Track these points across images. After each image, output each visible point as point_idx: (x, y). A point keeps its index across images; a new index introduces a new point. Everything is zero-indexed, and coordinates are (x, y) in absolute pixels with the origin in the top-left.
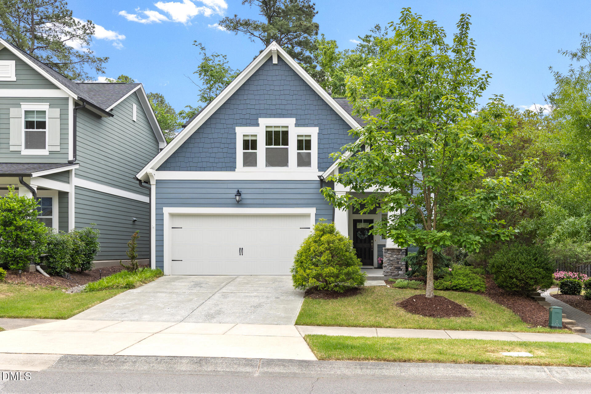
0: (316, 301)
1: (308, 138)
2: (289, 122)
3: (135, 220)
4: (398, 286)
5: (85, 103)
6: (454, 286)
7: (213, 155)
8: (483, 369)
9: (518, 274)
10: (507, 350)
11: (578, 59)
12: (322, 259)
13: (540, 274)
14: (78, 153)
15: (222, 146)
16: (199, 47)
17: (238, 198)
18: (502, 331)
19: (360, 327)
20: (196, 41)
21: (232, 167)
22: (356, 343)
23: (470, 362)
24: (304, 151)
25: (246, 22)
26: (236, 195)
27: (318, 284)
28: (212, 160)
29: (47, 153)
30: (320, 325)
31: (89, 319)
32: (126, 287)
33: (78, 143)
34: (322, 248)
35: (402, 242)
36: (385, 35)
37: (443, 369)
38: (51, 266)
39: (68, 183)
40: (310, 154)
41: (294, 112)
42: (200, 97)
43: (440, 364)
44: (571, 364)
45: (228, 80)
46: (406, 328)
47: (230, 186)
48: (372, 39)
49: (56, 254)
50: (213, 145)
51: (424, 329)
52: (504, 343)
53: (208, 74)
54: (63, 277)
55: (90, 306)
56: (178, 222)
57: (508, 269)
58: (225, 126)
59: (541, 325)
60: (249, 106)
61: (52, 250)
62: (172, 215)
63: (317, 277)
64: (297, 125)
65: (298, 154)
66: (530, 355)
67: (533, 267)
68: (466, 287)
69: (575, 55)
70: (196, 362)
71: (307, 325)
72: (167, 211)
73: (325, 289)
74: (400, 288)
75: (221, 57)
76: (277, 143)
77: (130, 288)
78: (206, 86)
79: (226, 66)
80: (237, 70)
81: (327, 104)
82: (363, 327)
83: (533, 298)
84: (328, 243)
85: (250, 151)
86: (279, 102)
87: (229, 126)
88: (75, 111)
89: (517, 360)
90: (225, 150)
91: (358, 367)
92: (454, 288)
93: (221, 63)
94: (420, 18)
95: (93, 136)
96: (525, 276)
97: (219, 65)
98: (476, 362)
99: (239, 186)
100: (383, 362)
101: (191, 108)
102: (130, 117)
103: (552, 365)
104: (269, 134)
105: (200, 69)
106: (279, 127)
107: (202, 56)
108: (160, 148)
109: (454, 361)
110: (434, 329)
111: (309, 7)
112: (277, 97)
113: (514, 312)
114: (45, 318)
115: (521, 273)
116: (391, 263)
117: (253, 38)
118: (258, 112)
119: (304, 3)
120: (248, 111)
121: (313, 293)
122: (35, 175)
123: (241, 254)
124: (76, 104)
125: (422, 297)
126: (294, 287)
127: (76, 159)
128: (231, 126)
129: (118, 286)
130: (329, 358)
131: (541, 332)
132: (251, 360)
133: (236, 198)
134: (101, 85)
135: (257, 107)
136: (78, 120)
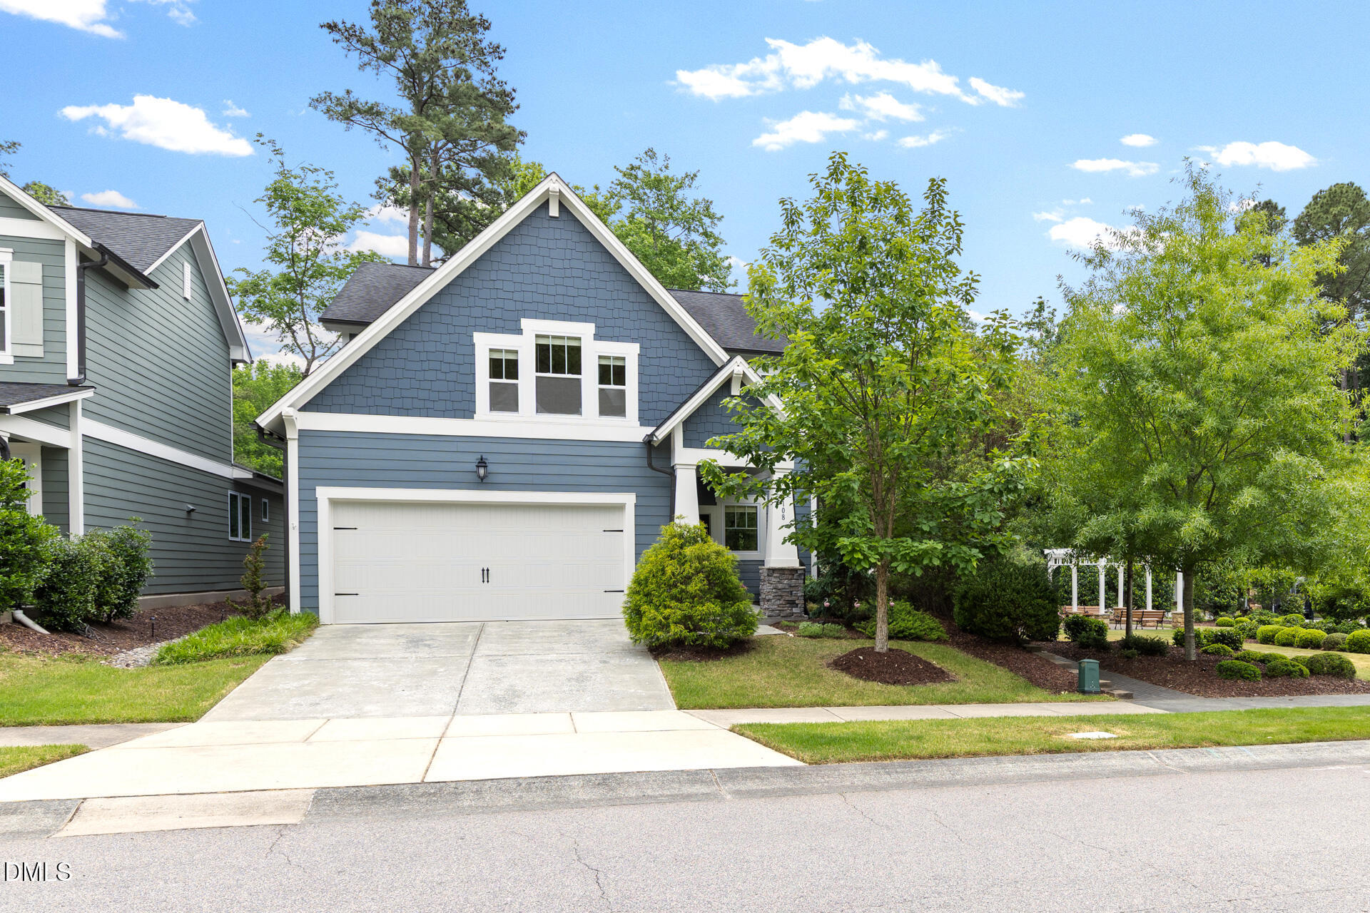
0: (685, 665)
1: (619, 363)
2: (583, 331)
3: (193, 510)
4: (806, 633)
5: (106, 257)
6: (899, 632)
7: (426, 385)
8: (1066, 760)
9: (1011, 609)
10: (1073, 730)
11: (1095, 268)
12: (692, 588)
13: (1044, 608)
14: (89, 364)
15: (445, 368)
16: (270, 147)
17: (482, 471)
18: (1018, 702)
19: (794, 707)
20: (261, 135)
21: (467, 411)
22: (835, 732)
23: (1042, 751)
24: (612, 387)
25: (372, 108)
26: (478, 467)
27: (685, 633)
28: (423, 394)
29: (11, 361)
30: (724, 708)
31: (243, 719)
32: (267, 652)
33: (88, 344)
34: (688, 569)
35: (859, 559)
36: (664, 169)
37: (1011, 765)
38: (55, 609)
39: (68, 428)
40: (623, 392)
41: (592, 311)
42: (269, 251)
43: (1002, 758)
44: (1178, 745)
45: (335, 223)
46: (870, 705)
47: (462, 447)
48: (640, 174)
49: (67, 584)
50: (425, 366)
51: (899, 705)
52: (1069, 719)
53: (291, 204)
54: (79, 634)
55: (224, 691)
56: (347, 518)
57: (995, 601)
58: (451, 329)
59: (1065, 690)
60: (501, 295)
61: (58, 575)
62: (335, 503)
63: (686, 620)
64: (598, 337)
65: (601, 391)
66: (1107, 735)
67: (1034, 598)
68: (920, 633)
69: (1090, 261)
70: (599, 784)
71: (701, 708)
72: (324, 494)
73: (697, 643)
74: (810, 637)
75: (321, 173)
76: (558, 368)
77: (277, 653)
78: (283, 231)
79: (332, 193)
80: (355, 203)
81: (655, 302)
82: (799, 707)
83: (1025, 648)
84: (700, 559)
85: (504, 381)
86: (561, 290)
87: (458, 330)
88: (81, 271)
89: (1107, 743)
90: (451, 377)
91: (882, 771)
92: (901, 635)
93: (321, 186)
94: (865, 172)
95: (112, 326)
96: (1022, 612)
97: (315, 189)
98: (1050, 752)
99: (483, 448)
100: (913, 760)
101: (248, 273)
102: (180, 291)
103: (1154, 748)
104: (542, 351)
105: (269, 193)
106: (562, 338)
107: (276, 167)
108: (232, 357)
109: (1019, 752)
110: (915, 704)
111: (504, 94)
112: (558, 281)
113: (1012, 670)
114: (142, 721)
115: (1016, 608)
116: (780, 593)
117: (385, 141)
118: (519, 306)
119: (493, 86)
120: (500, 303)
121: (668, 651)
122: (15, 409)
123: (486, 580)
124: (83, 256)
125: (869, 652)
126: (632, 641)
127: (85, 378)
128: (463, 330)
129: (246, 650)
130: (825, 760)
131: (1074, 702)
132: (697, 772)
133: (477, 472)
134: (103, 215)
135: (517, 296)
136: (88, 292)
